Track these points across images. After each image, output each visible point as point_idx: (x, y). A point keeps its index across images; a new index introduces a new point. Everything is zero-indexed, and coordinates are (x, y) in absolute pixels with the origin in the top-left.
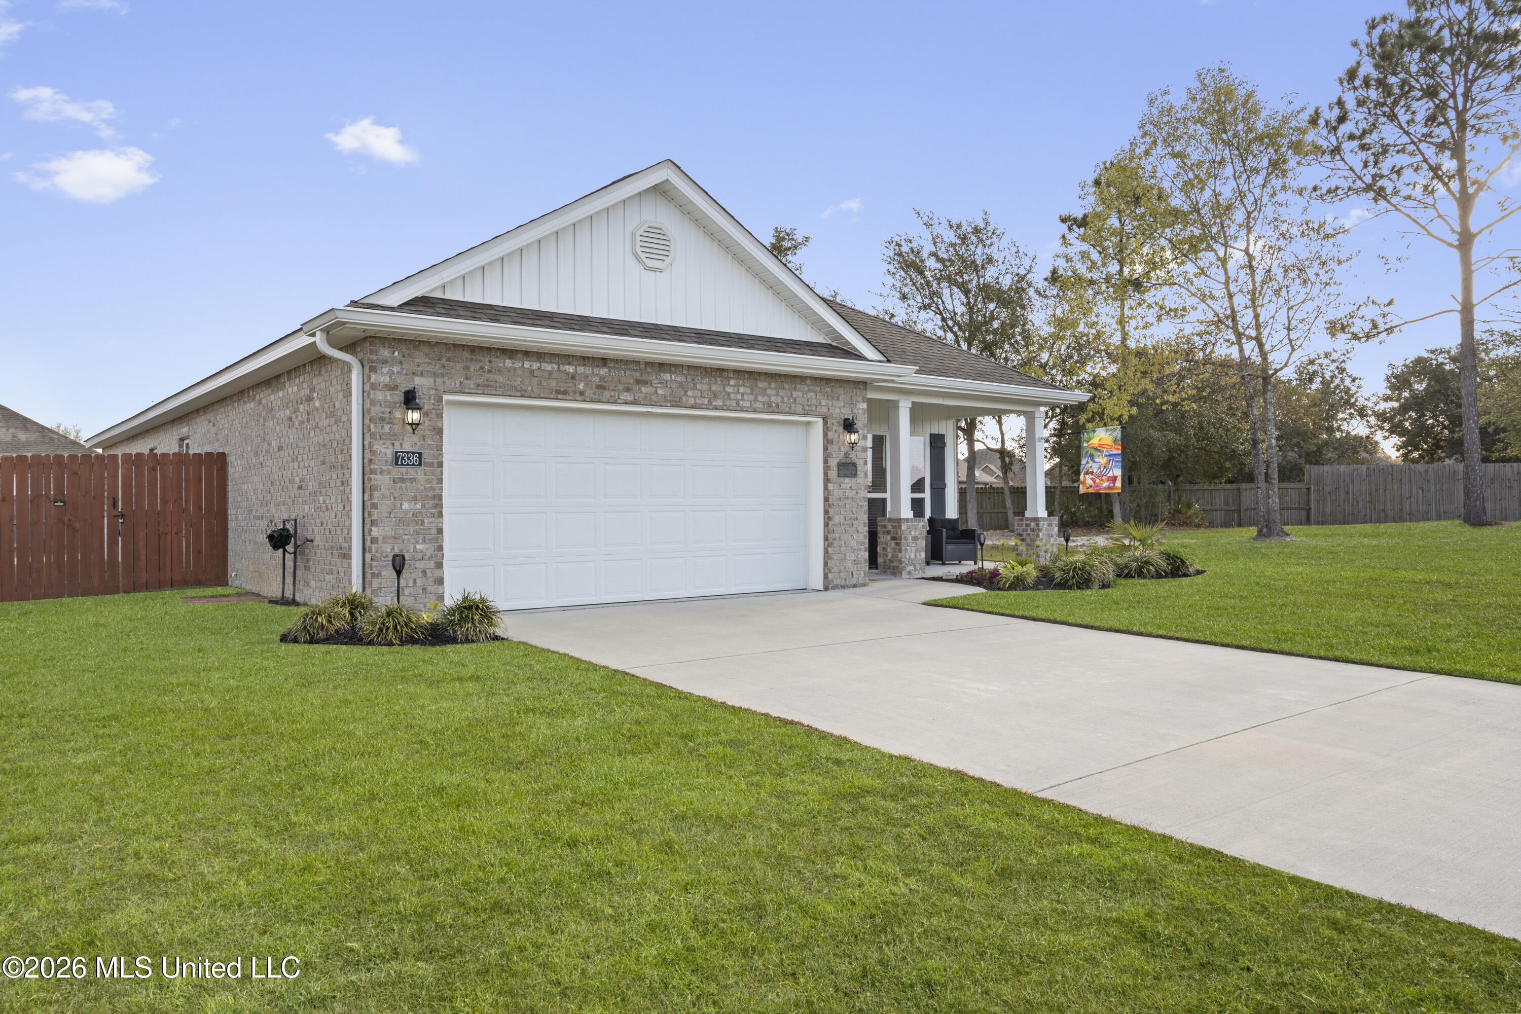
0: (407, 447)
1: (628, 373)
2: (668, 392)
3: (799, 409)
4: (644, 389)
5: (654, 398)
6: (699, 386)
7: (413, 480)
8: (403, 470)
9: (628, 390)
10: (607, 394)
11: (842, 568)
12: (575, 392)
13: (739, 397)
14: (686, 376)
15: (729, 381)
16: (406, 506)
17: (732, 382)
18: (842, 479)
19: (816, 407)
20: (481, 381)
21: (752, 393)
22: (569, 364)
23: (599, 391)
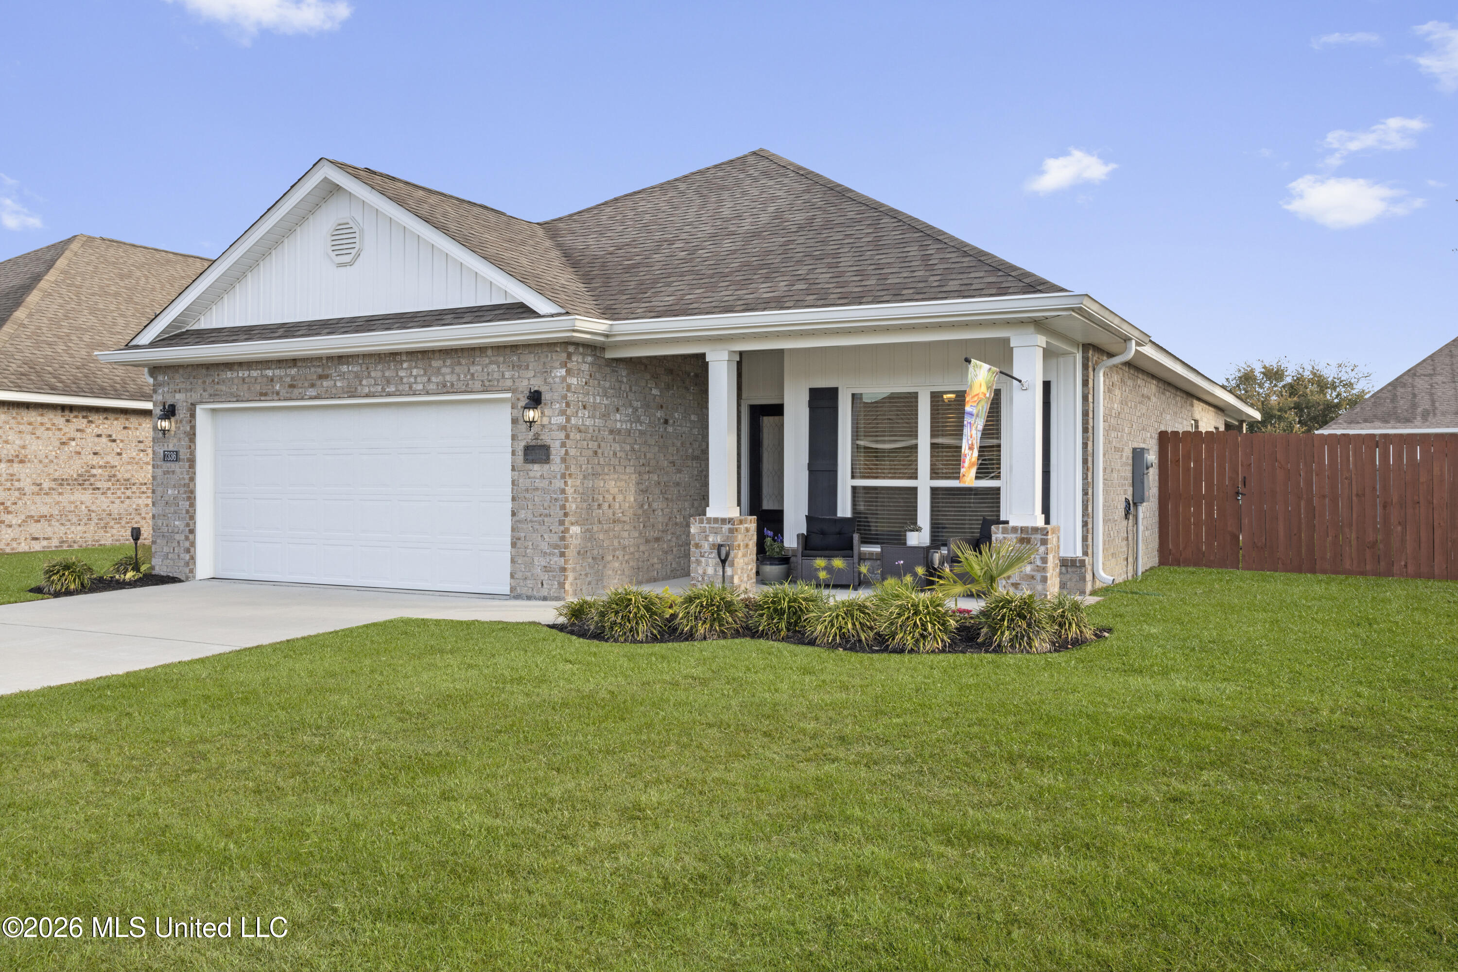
0: (171, 448)
1: (313, 369)
2: (345, 383)
3: (478, 385)
4: (325, 384)
5: (334, 391)
6: (373, 374)
7: (173, 472)
8: (169, 464)
9: (313, 386)
10: (296, 391)
11: (529, 574)
12: (273, 393)
13: (412, 380)
14: (361, 365)
15: (402, 364)
16: (170, 492)
17: (405, 365)
18: (530, 466)
19: (498, 381)
20: (212, 392)
21: (425, 374)
22: (269, 369)
23: (290, 390)
